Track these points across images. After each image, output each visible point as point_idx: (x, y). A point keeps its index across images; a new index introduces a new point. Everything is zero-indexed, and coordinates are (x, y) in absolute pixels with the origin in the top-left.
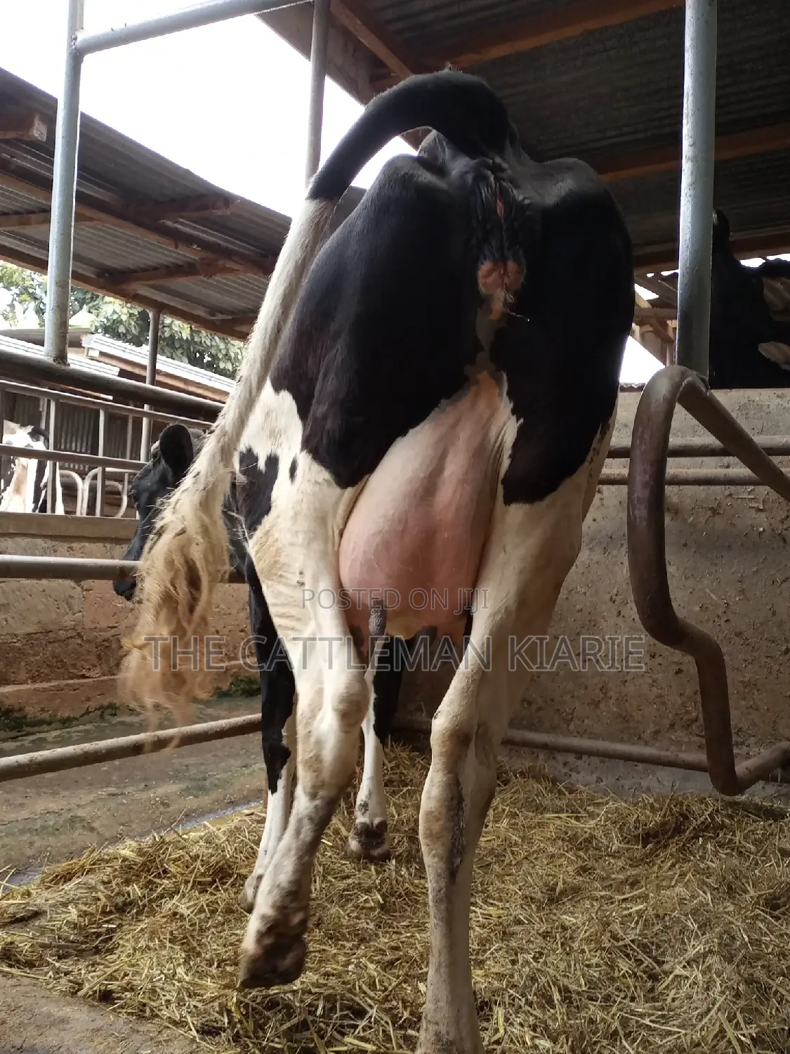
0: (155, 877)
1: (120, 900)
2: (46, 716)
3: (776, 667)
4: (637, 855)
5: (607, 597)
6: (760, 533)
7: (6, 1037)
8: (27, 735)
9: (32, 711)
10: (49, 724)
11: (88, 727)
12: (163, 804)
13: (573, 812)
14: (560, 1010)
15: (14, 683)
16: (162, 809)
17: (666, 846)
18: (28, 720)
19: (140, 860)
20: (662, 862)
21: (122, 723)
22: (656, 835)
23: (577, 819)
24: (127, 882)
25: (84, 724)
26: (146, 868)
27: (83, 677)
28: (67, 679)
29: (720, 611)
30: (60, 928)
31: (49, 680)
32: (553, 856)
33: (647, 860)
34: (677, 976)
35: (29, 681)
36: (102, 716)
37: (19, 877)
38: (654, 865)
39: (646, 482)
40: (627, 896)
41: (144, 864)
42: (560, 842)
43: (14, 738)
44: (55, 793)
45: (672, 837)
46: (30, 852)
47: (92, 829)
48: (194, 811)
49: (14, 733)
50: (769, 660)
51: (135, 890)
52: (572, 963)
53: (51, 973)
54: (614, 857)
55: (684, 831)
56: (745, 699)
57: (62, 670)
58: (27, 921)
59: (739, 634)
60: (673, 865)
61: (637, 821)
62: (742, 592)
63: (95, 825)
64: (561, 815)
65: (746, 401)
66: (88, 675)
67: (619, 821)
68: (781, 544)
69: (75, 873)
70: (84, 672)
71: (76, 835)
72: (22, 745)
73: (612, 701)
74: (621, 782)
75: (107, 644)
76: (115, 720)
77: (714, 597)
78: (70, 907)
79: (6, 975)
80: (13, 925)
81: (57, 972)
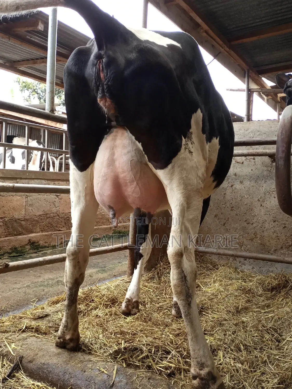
0: (89, 302)
2: (46, 244)
4: (269, 296)
5: (257, 199)
7: (38, 360)
8: (40, 251)
9: (41, 243)
10: (48, 247)
12: (91, 276)
13: (243, 280)
14: (244, 353)
15: (35, 233)
16: (90, 278)
17: (280, 292)
18: (40, 246)
19: (84, 296)
20: (278, 298)
22: (276, 288)
23: (245, 282)
26: (86, 299)
27: (60, 230)
28: (54, 231)
30: (56, 321)
31: (48, 232)
32: (236, 296)
33: (273, 298)
34: (288, 341)
35: (41, 232)
37: (40, 302)
38: (275, 299)
39: (284, 150)
40: (266, 311)
41: (85, 297)
42: (239, 291)
43: (36, 252)
45: (282, 289)
46: (43, 293)
48: (101, 279)
49: (36, 251)
51: (82, 307)
52: (247, 335)
53: (53, 337)
54: (260, 296)
55: (287, 287)
57: (52, 228)
58: (43, 318)
60: (283, 300)
61: (269, 283)
64: (239, 281)
66: (61, 230)
67: (261, 283)
69: (60, 301)
70: (60, 229)
71: (59, 287)
72: (39, 255)
73: (258, 238)
74: (261, 269)
75: (68, 219)
78: (59, 313)
79: (37, 337)
80: (39, 319)
81: (55, 336)
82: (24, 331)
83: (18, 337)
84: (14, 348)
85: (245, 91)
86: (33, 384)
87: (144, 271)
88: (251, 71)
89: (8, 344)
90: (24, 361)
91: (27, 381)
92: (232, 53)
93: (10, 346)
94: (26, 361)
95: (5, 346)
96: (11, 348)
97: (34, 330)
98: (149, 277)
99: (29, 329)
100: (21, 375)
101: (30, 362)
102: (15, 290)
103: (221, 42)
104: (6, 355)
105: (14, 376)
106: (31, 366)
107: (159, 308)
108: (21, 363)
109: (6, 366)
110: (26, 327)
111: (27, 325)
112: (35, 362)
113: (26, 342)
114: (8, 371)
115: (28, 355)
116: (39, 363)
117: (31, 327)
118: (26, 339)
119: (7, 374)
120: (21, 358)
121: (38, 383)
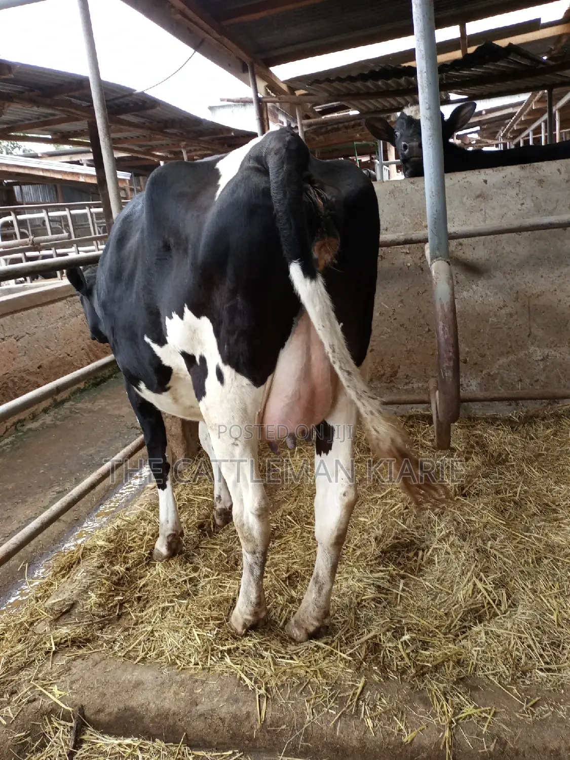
1: (115, 578)
3: (423, 340)
6: (408, 267)
11: (10, 439)
19: (112, 545)
21: (30, 430)
24: (112, 563)
25: (8, 438)
26: (118, 550)
29: (391, 313)
30: (92, 609)
36: (16, 429)
44: (24, 501)
46: (31, 549)
50: (419, 337)
53: (105, 644)
56: (408, 359)
58: (70, 612)
59: (402, 325)
62: (402, 301)
65: (393, 187)
68: (421, 272)
69: (74, 563)
76: (25, 429)
77: (386, 306)
78: (89, 593)
79: (82, 657)
80: (64, 617)
81: (108, 642)
82: (54, 653)
83: (54, 670)
84: (60, 695)
85: (251, 102)
86: (120, 745)
88: (256, 65)
89: (44, 689)
90: (88, 713)
91: (108, 742)
92: (226, 40)
93: (50, 693)
94: (92, 711)
95: (41, 694)
96: (54, 695)
97: (69, 643)
99: (62, 644)
100: (90, 734)
101: (99, 711)
103: (206, 26)
105: (82, 741)
106: (102, 717)
108: (84, 717)
109: (61, 728)
110: (55, 644)
111: (57, 640)
112: (107, 710)
113: (74, 678)
114: (70, 737)
115: (91, 700)
116: (116, 709)
117: (63, 641)
118: (70, 669)
119: (71, 744)
120: (82, 709)
121: (128, 741)
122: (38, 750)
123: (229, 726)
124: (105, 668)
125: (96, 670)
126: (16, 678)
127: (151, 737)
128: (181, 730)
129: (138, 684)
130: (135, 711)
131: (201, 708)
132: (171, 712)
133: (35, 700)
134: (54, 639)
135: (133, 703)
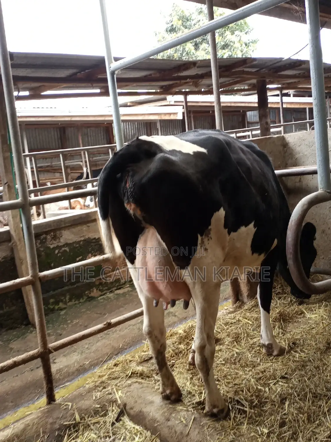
0: (189, 340)
1: (177, 351)
19: (185, 334)
24: (180, 343)
26: (186, 337)
41: (186, 336)
47: (175, 316)
51: (182, 346)
52: (321, 381)
53: (153, 381)
58: (148, 361)
63: (176, 314)
71: (170, 318)
79: (139, 383)
80: (144, 362)
81: (155, 380)
82: (130, 377)
83: (125, 384)
84: (120, 395)
86: (134, 428)
87: (247, 299)
89: (116, 391)
90: (127, 407)
93: (118, 393)
94: (129, 407)
95: (114, 392)
96: (118, 395)
97: (138, 375)
98: (252, 305)
100: (126, 419)
101: (132, 409)
102: (130, 327)
104: (115, 401)
105: (121, 420)
106: (132, 412)
107: (252, 344)
108: (125, 409)
109: (115, 411)
110: (132, 373)
111: (133, 371)
112: (134, 409)
113: (130, 390)
114: (116, 416)
115: (130, 403)
116: (137, 410)
117: (136, 373)
118: (130, 386)
119: (115, 418)
120: (125, 405)
121: (137, 427)
122: (102, 416)
123: (178, 436)
124: (145, 391)
125: (140, 390)
126: (109, 382)
127: (147, 429)
128: (158, 431)
129: (152, 402)
130: (144, 414)
131: (170, 423)
132: (157, 420)
133: (111, 394)
134: (132, 370)
135: (144, 410)
